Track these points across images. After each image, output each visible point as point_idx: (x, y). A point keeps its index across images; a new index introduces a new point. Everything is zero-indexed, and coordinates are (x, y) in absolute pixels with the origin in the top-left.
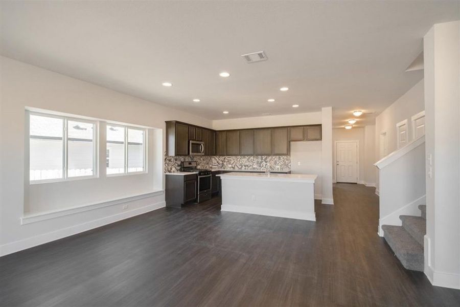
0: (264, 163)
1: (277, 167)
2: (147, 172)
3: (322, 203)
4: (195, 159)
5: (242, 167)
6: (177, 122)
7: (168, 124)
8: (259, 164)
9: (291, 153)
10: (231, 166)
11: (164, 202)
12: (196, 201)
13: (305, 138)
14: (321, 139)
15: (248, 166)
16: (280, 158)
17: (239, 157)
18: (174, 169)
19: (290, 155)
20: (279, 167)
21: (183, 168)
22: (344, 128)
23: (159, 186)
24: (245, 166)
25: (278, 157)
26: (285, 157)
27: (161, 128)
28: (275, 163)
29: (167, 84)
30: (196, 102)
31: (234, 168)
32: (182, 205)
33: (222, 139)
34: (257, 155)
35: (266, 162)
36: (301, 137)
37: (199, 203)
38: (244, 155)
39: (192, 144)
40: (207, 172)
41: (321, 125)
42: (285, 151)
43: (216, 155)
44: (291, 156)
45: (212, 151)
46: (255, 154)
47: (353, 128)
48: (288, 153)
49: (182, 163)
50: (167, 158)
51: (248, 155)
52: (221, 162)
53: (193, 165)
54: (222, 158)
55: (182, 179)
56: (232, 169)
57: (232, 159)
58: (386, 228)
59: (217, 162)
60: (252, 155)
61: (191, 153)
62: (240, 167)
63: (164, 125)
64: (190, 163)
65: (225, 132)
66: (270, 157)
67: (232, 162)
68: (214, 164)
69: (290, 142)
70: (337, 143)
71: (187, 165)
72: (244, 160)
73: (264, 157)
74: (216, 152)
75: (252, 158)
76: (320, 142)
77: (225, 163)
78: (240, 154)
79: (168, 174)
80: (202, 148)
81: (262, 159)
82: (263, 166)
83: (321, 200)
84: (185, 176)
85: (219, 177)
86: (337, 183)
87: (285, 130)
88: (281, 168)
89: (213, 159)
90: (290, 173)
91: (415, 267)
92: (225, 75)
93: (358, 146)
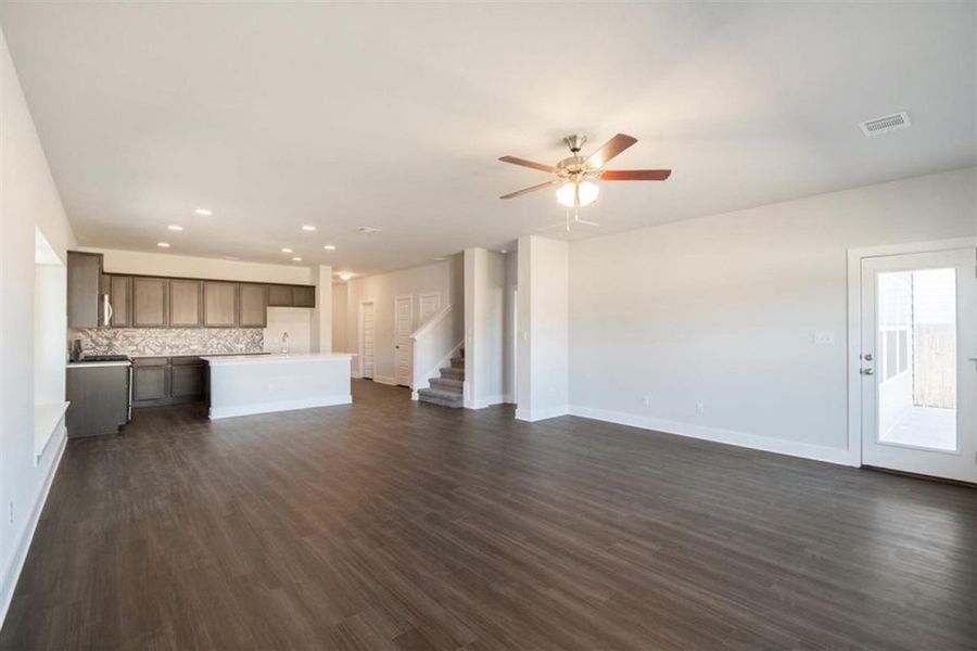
1: (240, 346)
5: (164, 348)
9: (268, 325)
10: (132, 348)
14: (314, 306)
15: (177, 347)
16: (245, 333)
17: (157, 331)
19: (265, 328)
20: (243, 346)
24: (171, 348)
25: (241, 330)
26: (256, 331)
28: (237, 340)
31: (140, 352)
32: (121, 426)
35: (219, 339)
36: (288, 301)
41: (313, 287)
42: (258, 322)
48: (263, 323)
52: (105, 342)
57: (139, 333)
59: (92, 341)
62: (158, 350)
66: (226, 331)
69: (267, 307)
72: (168, 337)
73: (215, 331)
78: (168, 324)
81: (210, 334)
82: (212, 346)
84: (128, 366)
87: (260, 289)
88: (247, 348)
90: (262, 354)
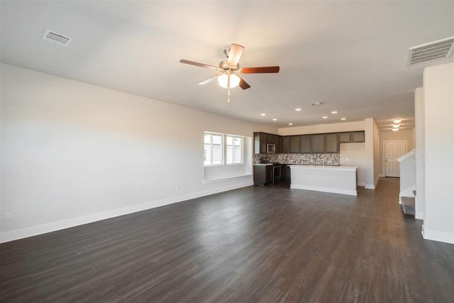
0: (319, 159)
1: (329, 161)
2: (243, 163)
3: (366, 188)
4: (268, 156)
5: (302, 161)
6: (261, 133)
7: (255, 134)
8: (315, 159)
9: (341, 152)
10: (292, 161)
11: (253, 182)
12: (271, 182)
13: (351, 141)
14: (364, 142)
16: (331, 156)
17: (299, 154)
18: (257, 162)
19: (339, 153)
20: (331, 162)
21: (262, 161)
22: (391, 130)
23: (250, 172)
24: (304, 161)
25: (329, 154)
26: (336, 155)
27: (251, 136)
28: (328, 159)
29: (263, 115)
30: (274, 121)
31: (295, 162)
32: (264, 184)
33: (286, 142)
34: (313, 153)
35: (320, 158)
36: (349, 140)
37: (274, 184)
38: (303, 153)
39: (269, 146)
40: (277, 164)
41: (364, 131)
42: (336, 151)
43: (281, 153)
44: (341, 154)
45: (280, 150)
46: (312, 153)
47: (400, 129)
48: (338, 151)
49: (262, 158)
50: (254, 155)
51: (305, 153)
52: (285, 158)
53: (268, 159)
54: (286, 155)
55: (265, 168)
56: (293, 163)
57: (294, 156)
58: (403, 198)
60: (309, 153)
61: (268, 152)
62: (300, 161)
63: (253, 134)
64: (266, 159)
65: (288, 137)
66: (323, 155)
67: (293, 158)
68: (281, 159)
69: (339, 143)
70: (385, 143)
71: (264, 159)
72: (303, 157)
73: (319, 155)
74: (282, 151)
75: (309, 155)
76: (363, 143)
77: (288, 159)
78: (300, 152)
79: (254, 164)
80: (274, 148)
81: (317, 156)
83: (364, 187)
84: (266, 166)
85: (289, 167)
86: (386, 177)
87: (335, 136)
89: (279, 156)
90: (339, 165)
91: (410, 213)
92: (298, 110)
93: (407, 144)
